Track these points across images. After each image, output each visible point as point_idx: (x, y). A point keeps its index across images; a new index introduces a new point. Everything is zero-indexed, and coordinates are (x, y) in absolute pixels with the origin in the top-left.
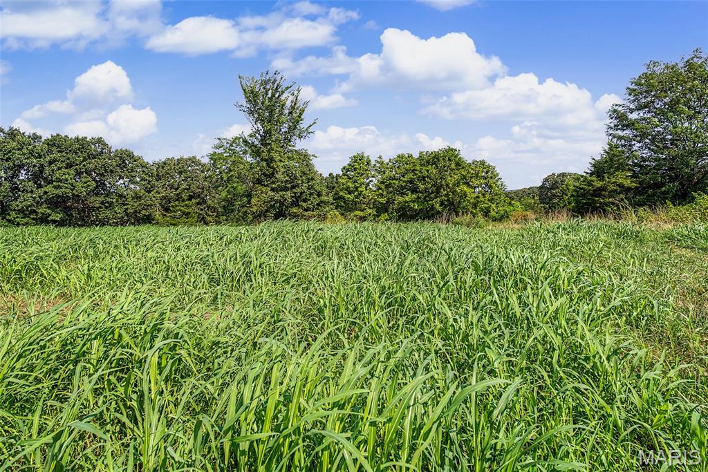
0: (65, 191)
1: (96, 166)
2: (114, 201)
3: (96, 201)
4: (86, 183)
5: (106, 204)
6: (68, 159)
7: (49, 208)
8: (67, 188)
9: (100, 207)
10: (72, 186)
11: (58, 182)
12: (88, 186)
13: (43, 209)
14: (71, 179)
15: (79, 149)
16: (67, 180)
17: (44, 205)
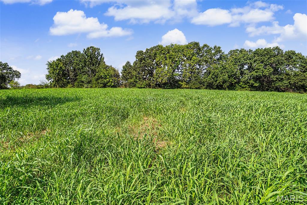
0: (260, 73)
1: (274, 61)
2: (283, 77)
3: (274, 77)
4: (268, 69)
5: (279, 79)
6: (262, 59)
7: (254, 81)
8: (260, 72)
9: (276, 81)
10: (263, 71)
11: (257, 69)
12: (270, 71)
13: (252, 82)
14: (262, 68)
15: (266, 54)
16: (260, 69)
17: (252, 80)
